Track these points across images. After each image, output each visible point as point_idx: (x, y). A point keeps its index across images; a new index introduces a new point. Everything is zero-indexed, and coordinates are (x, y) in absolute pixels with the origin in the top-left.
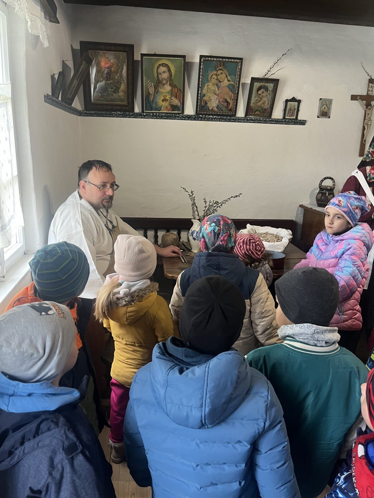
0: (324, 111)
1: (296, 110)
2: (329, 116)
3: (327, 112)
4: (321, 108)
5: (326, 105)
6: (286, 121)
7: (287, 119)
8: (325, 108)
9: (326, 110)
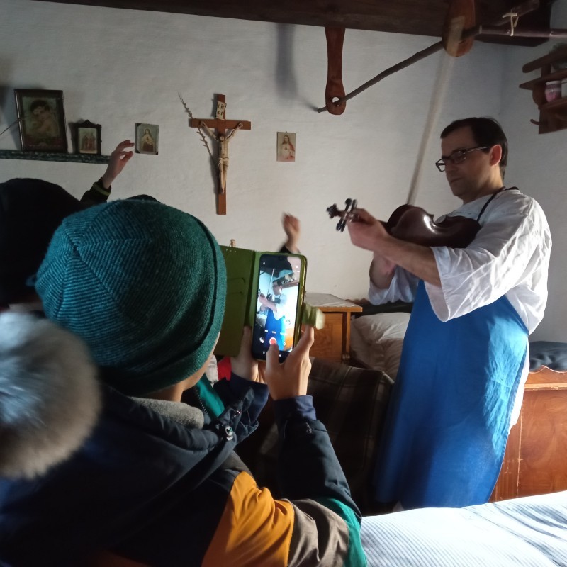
0: (146, 143)
1: (96, 141)
2: (157, 151)
3: (152, 145)
4: (140, 139)
5: (149, 133)
6: (80, 158)
7: (82, 154)
8: (147, 139)
9: (150, 142)
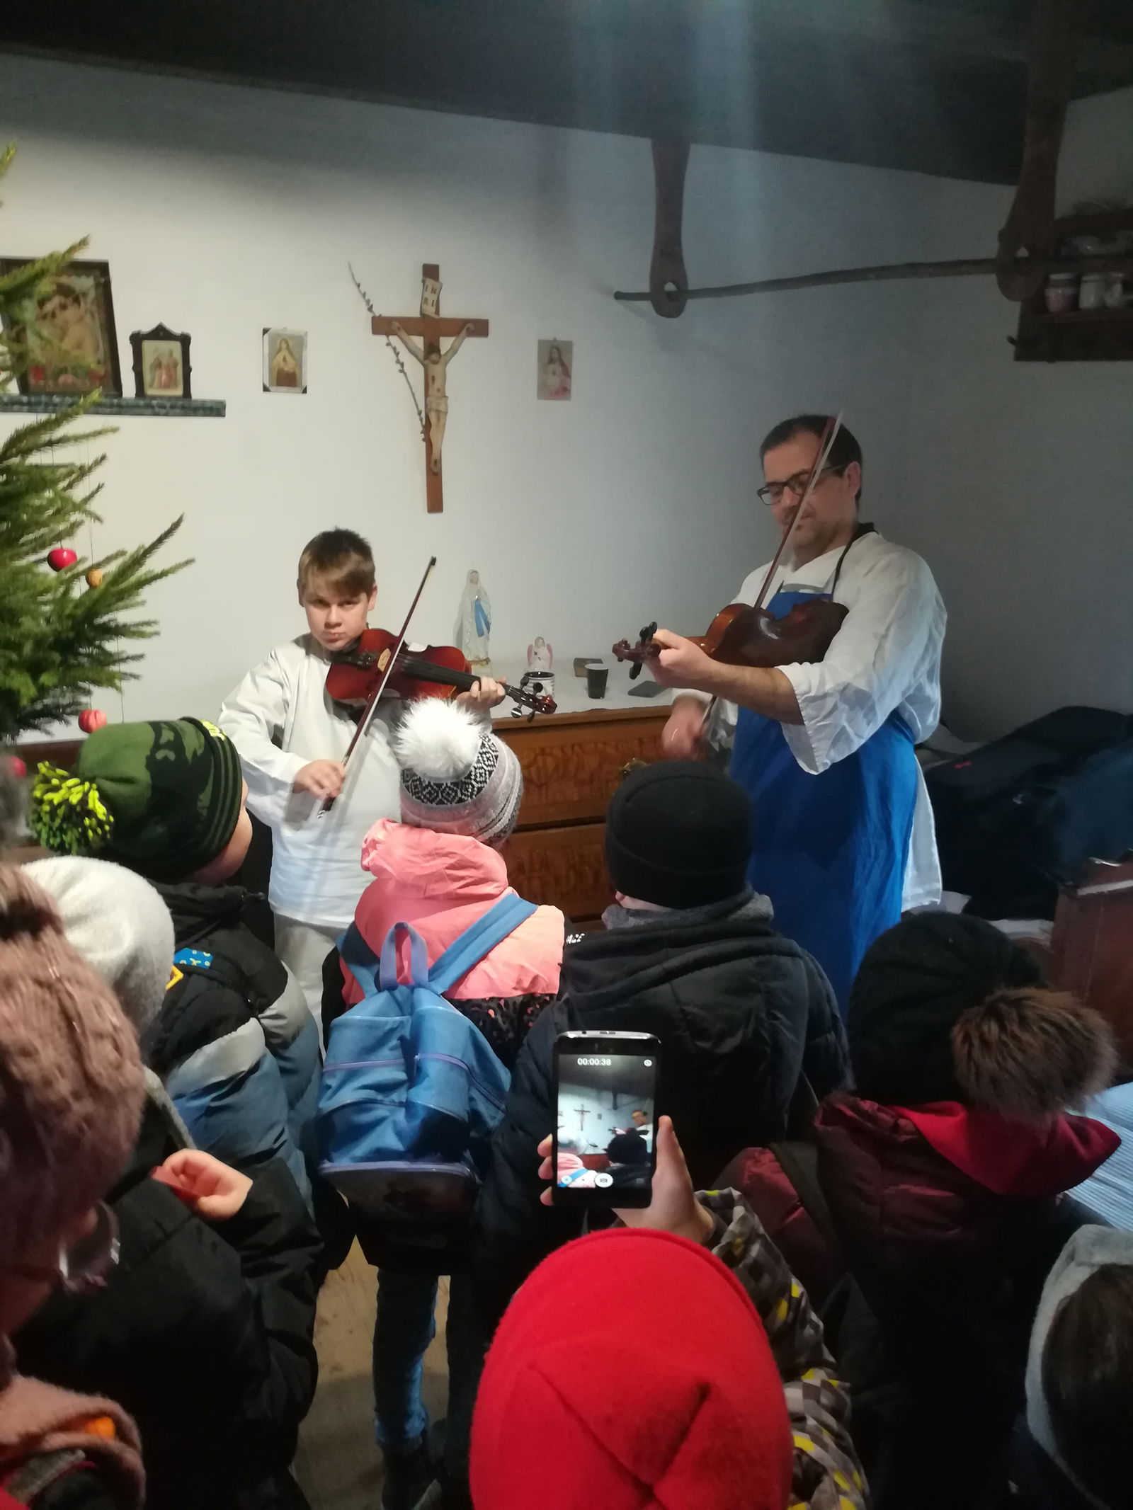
0: (282, 370)
1: (179, 370)
2: (304, 385)
3: (294, 374)
4: (271, 361)
6: (150, 406)
7: (154, 398)
9: (289, 367)
